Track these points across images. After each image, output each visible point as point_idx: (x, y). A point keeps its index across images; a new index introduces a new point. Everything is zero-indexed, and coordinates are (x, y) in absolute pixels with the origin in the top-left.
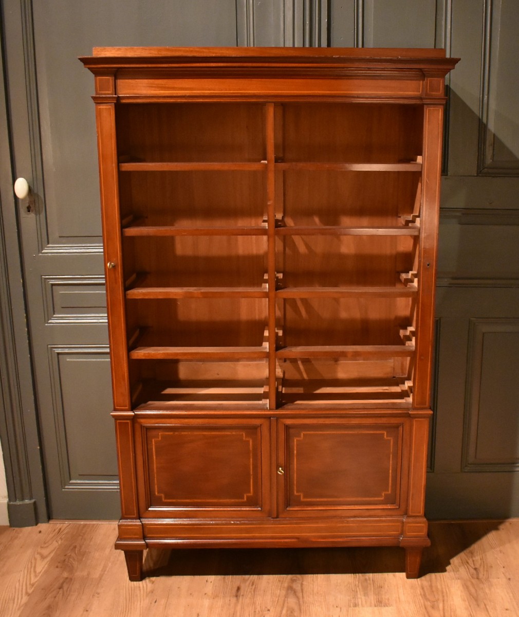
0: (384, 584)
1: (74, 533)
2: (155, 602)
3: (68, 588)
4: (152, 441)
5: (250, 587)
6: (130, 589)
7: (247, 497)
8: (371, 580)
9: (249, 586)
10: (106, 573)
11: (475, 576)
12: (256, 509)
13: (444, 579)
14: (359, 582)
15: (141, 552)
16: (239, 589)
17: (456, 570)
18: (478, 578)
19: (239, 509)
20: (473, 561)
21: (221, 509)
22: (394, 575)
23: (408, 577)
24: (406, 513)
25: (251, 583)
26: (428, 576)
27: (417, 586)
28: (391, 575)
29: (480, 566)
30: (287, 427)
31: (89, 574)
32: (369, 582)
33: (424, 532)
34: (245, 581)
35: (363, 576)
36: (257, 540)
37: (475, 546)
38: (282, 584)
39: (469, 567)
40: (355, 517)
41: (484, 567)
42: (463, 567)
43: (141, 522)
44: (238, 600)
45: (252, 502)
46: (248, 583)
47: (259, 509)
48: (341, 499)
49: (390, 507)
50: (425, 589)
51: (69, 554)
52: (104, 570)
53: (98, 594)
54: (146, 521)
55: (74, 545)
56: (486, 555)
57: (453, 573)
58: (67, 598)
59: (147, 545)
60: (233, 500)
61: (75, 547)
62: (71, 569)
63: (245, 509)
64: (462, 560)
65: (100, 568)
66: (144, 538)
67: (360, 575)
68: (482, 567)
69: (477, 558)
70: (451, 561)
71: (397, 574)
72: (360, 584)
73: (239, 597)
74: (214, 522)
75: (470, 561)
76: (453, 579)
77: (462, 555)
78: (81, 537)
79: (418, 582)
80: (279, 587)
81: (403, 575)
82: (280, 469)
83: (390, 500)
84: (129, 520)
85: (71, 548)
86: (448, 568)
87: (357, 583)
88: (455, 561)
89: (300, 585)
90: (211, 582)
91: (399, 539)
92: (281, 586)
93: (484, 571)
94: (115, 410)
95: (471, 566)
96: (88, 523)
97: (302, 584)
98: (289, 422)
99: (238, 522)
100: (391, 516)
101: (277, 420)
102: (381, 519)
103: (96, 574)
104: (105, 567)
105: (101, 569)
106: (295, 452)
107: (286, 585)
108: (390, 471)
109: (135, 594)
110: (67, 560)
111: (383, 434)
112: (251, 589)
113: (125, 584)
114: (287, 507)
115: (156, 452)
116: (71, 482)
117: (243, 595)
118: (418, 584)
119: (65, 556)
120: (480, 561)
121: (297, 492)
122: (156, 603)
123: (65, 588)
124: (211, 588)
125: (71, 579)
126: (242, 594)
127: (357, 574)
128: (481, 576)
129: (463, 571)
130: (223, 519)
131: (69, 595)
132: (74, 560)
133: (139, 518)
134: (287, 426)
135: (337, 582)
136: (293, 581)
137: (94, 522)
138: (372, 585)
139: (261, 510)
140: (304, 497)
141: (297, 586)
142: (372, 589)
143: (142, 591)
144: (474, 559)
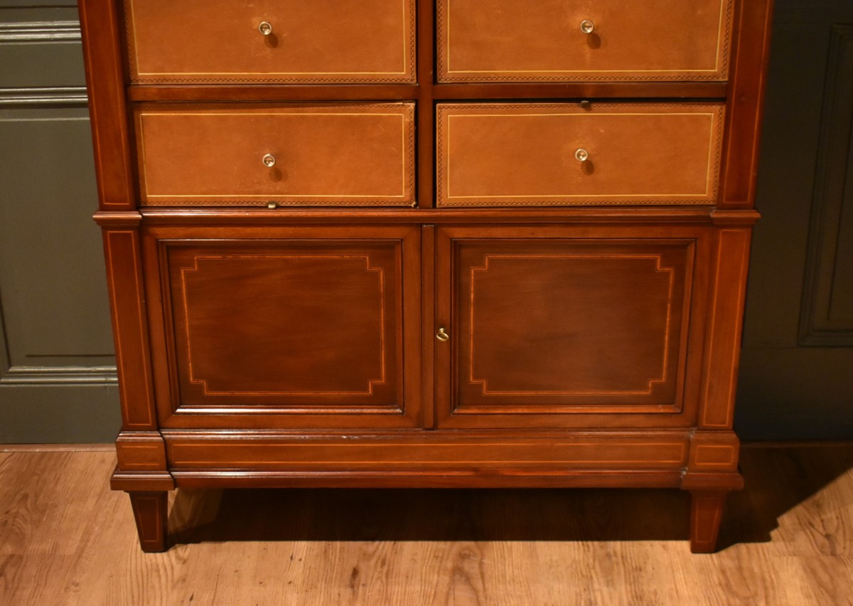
0: (645, 563)
1: (23, 470)
2: (191, 599)
3: (15, 574)
4: (179, 273)
5: (379, 569)
6: (140, 574)
7: (375, 387)
8: (619, 554)
9: (376, 568)
10: (89, 544)
11: (828, 550)
12: (391, 411)
13: (764, 554)
14: (594, 560)
15: (165, 495)
16: (355, 572)
17: (790, 539)
18: (833, 554)
19: (358, 411)
20: (822, 521)
21: (322, 411)
22: (664, 547)
23: (695, 550)
24: (696, 424)
25: (380, 561)
26: (732, 550)
27: (712, 567)
28: (657, 544)
29: (837, 530)
30: (456, 246)
31: (56, 547)
32: (614, 559)
33: (732, 461)
34: (367, 557)
35: (601, 547)
36: (394, 473)
37: (825, 494)
38: (441, 562)
39: (815, 532)
40: (590, 429)
41: (844, 533)
42: (802, 533)
43: (162, 435)
44: (355, 594)
45: (385, 397)
46: (373, 562)
47: (399, 411)
48: (564, 393)
49: (662, 411)
50: (728, 573)
51: (14, 510)
52: (85, 541)
53: (77, 585)
54: (171, 435)
55: (22, 492)
56: (847, 510)
57: (782, 543)
58: (14, 594)
59: (175, 482)
60: (345, 394)
61: (25, 497)
62: (20, 539)
63: (369, 411)
64: (798, 518)
65: (78, 536)
66: (169, 467)
67: (596, 543)
68: (841, 532)
69: (830, 515)
70: (780, 520)
71: (672, 544)
72: (597, 563)
73: (358, 588)
74: (307, 437)
75: (817, 521)
76: (784, 555)
77: (799, 509)
78: (36, 478)
79: (712, 560)
80: (437, 569)
81: (685, 545)
82: (442, 330)
83: (664, 395)
84: (138, 433)
85: (19, 497)
86: (774, 533)
87: (591, 561)
88: (786, 520)
89: (476, 566)
90: (300, 560)
91: (680, 474)
92: (440, 567)
93: (845, 541)
94: (103, 209)
95: (817, 531)
96: (49, 450)
97: (481, 564)
98: (459, 233)
99: (356, 437)
100: (665, 428)
101: (435, 229)
102: (645, 433)
103: (70, 548)
104: (88, 532)
105: (79, 538)
106: (472, 296)
107: (449, 565)
108: (667, 338)
109: (150, 584)
110: (10, 521)
111: (654, 261)
112: (381, 572)
113: (129, 566)
114: (454, 409)
115: (189, 294)
116: (10, 370)
117: (364, 585)
118: (714, 564)
119: (7, 512)
120: (835, 522)
121: (475, 377)
122: (193, 602)
123: (9, 577)
124: (300, 570)
125: (21, 558)
126: (362, 582)
127: (590, 543)
128: (839, 550)
129: (802, 540)
130: (325, 431)
131: (18, 588)
132: (25, 521)
133: (158, 427)
134: (455, 242)
135: (551, 560)
136: (463, 556)
137: (62, 449)
138: (621, 565)
139: (403, 413)
140: (490, 388)
141: (471, 567)
142: (622, 572)
143: (163, 579)
144: (824, 517)
